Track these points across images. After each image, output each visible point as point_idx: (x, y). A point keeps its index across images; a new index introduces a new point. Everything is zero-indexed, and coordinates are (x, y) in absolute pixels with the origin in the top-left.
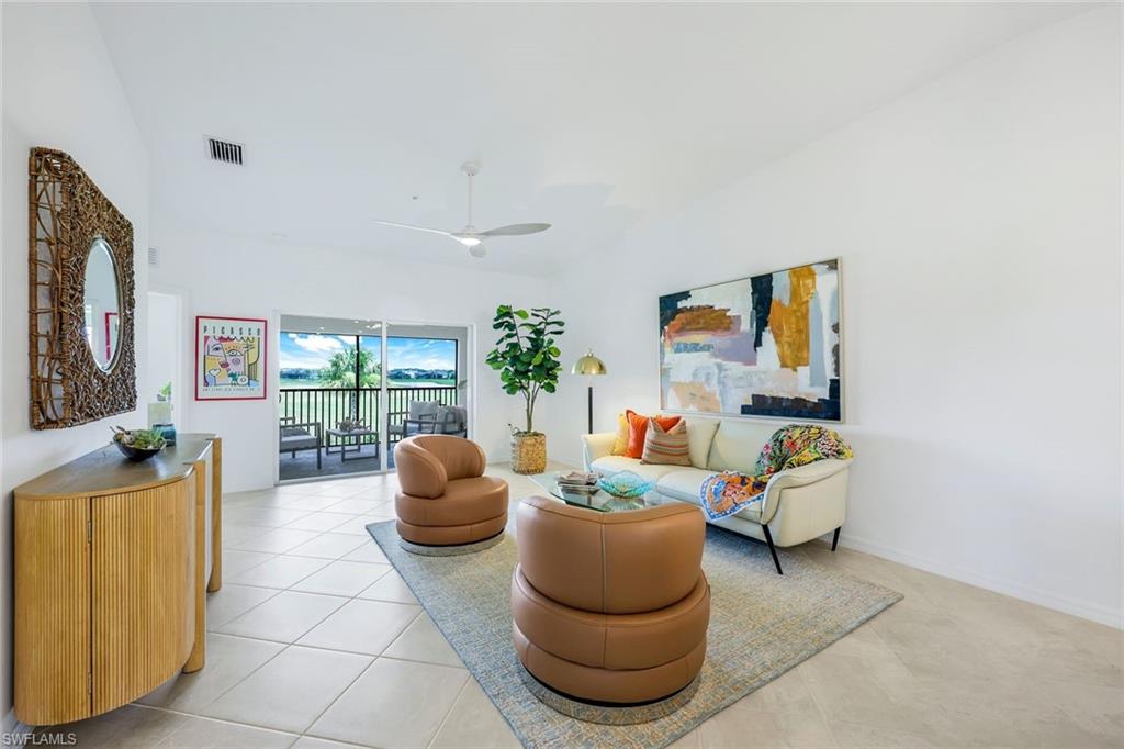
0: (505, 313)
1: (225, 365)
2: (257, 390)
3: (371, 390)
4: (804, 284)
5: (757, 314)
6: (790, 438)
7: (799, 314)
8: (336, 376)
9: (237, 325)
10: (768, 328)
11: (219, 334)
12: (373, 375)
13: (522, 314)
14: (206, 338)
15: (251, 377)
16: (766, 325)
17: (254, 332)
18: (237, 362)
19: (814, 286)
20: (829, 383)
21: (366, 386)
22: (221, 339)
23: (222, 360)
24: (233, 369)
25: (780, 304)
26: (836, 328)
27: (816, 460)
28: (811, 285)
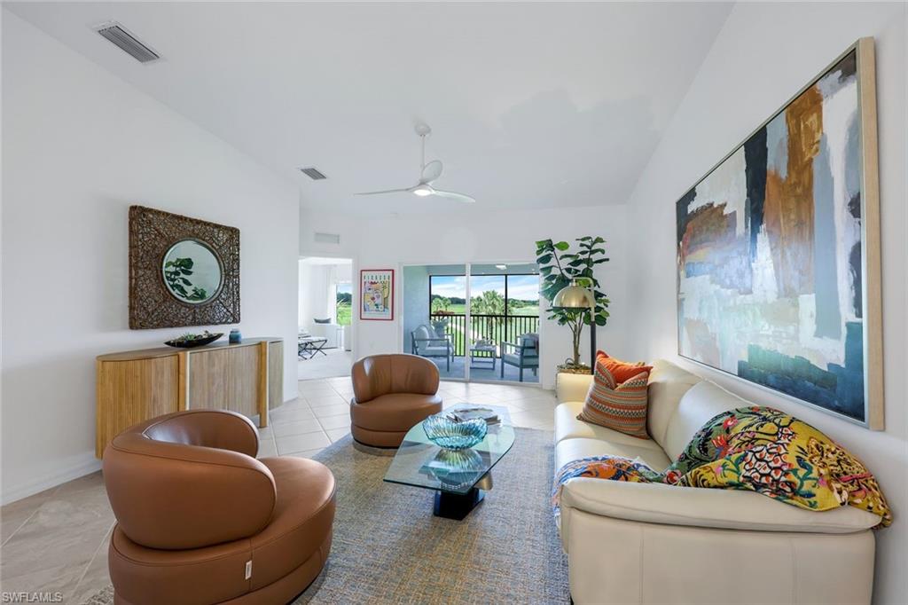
1: (373, 299)
2: (389, 315)
4: (806, 126)
5: (752, 204)
6: (728, 431)
7: (799, 190)
9: (379, 274)
10: (763, 227)
11: (370, 280)
14: (365, 283)
15: (386, 306)
16: (761, 223)
17: (387, 277)
18: (379, 297)
19: (820, 125)
20: (844, 331)
22: (372, 283)
23: (372, 296)
24: (377, 301)
25: (776, 178)
26: (855, 207)
27: (731, 485)
28: (815, 127)
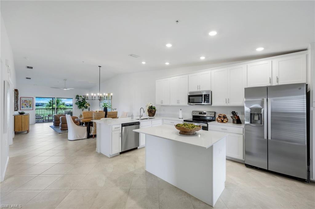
0: (78, 96)
1: (25, 105)
2: (31, 108)
3: (60, 109)
8: (50, 106)
9: (28, 98)
11: (24, 100)
12: (61, 106)
13: (81, 96)
14: (22, 101)
15: (30, 106)
17: (31, 100)
18: (28, 104)
21: (59, 108)
22: (25, 101)
23: (25, 104)
24: (27, 105)
